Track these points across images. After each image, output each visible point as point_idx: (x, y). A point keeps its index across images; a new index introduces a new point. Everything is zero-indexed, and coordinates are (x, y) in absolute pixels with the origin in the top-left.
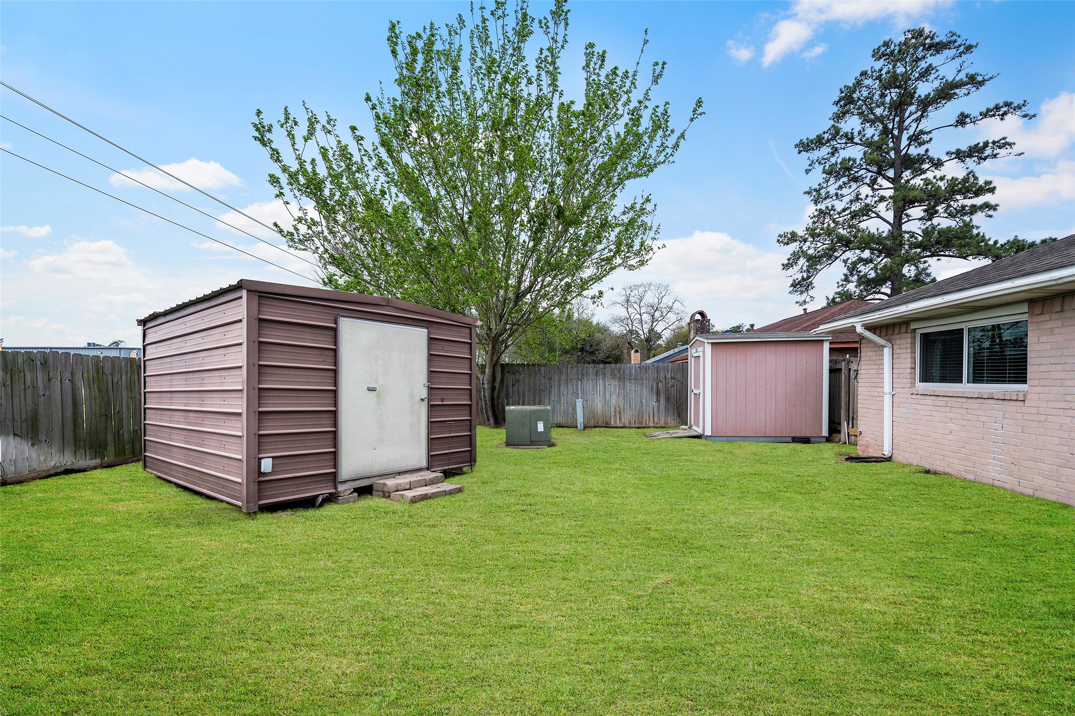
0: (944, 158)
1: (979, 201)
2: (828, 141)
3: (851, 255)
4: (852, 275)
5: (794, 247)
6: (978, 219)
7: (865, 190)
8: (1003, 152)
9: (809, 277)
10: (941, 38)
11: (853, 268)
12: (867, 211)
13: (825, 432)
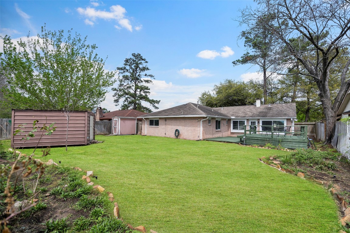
0: (143, 81)
1: (148, 91)
2: (123, 69)
3: (127, 96)
4: (126, 100)
5: (115, 92)
6: (148, 94)
7: (130, 83)
8: (151, 83)
9: (118, 99)
10: (143, 58)
11: (127, 99)
12: (130, 87)
13: (136, 133)
